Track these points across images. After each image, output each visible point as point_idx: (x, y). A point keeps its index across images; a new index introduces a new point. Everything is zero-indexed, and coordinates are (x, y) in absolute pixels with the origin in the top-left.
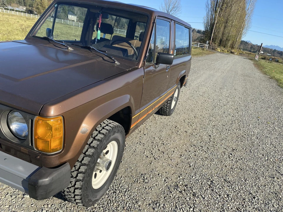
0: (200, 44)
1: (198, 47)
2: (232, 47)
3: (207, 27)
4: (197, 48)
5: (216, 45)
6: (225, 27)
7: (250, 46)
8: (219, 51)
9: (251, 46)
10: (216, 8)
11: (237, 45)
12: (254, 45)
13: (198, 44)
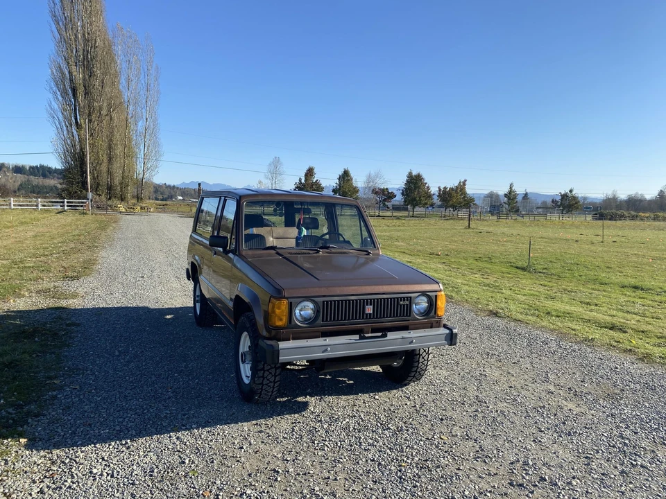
0: (67, 202)
1: (66, 208)
2: (139, 198)
3: (67, 162)
4: (65, 211)
5: (103, 198)
6: (110, 159)
7: (152, 189)
8: (124, 210)
9: (154, 187)
10: (76, 119)
11: (145, 193)
12: (160, 186)
13: (63, 202)
